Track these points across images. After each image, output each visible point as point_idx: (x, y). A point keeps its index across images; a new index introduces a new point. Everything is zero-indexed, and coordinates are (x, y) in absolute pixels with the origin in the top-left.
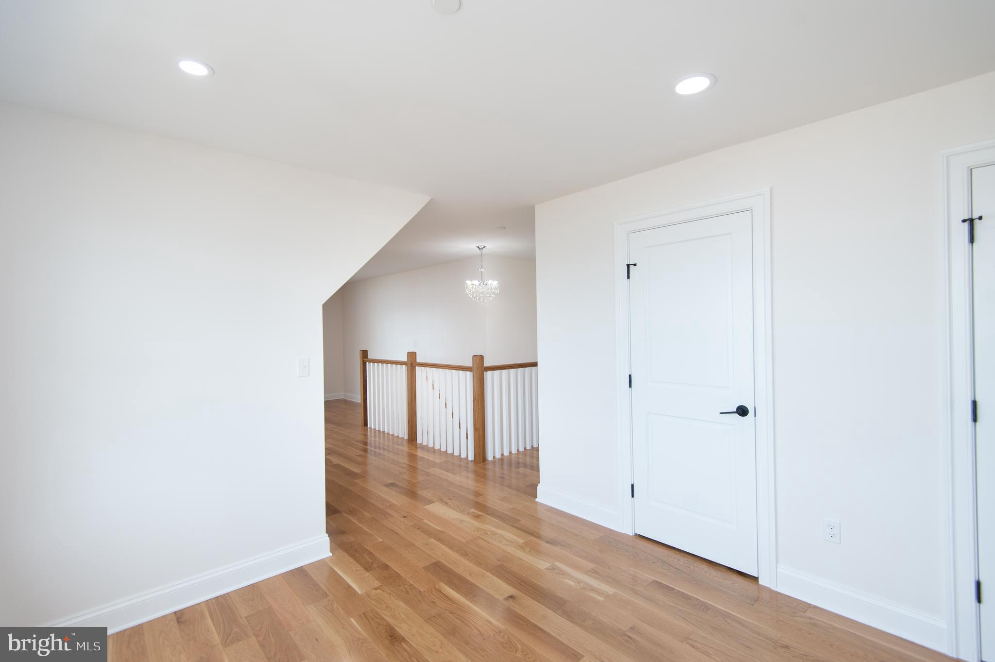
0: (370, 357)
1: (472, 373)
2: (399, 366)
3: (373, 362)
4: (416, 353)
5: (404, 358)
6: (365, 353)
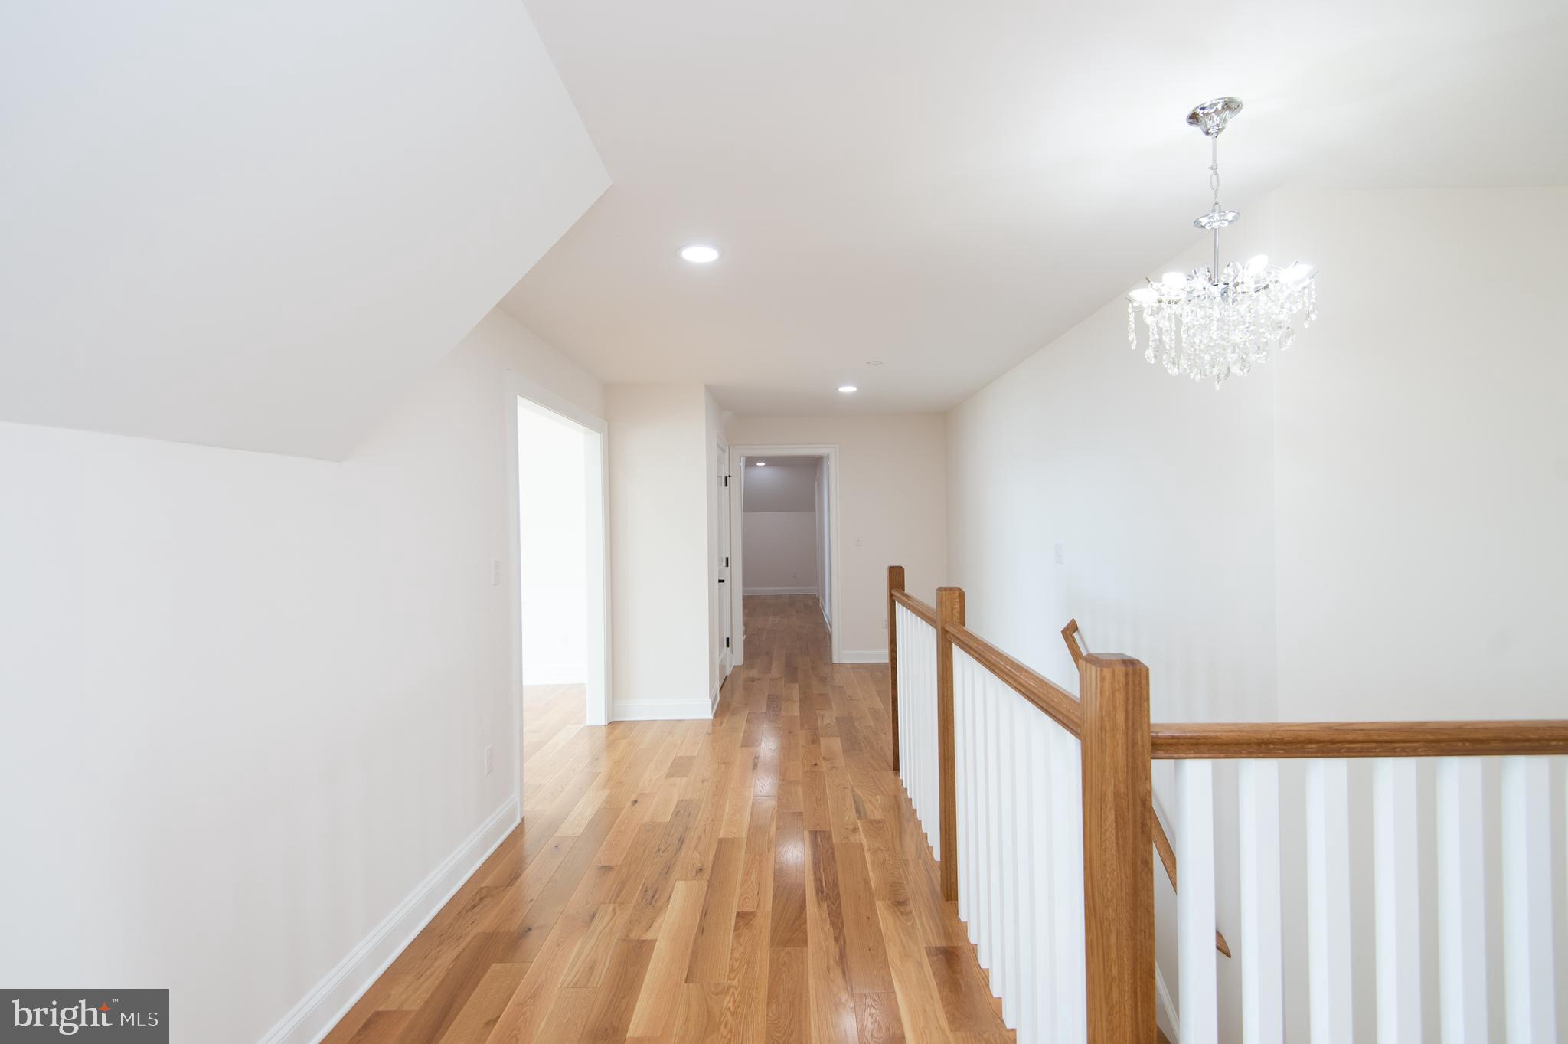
3: (901, 601)
6: (896, 576)
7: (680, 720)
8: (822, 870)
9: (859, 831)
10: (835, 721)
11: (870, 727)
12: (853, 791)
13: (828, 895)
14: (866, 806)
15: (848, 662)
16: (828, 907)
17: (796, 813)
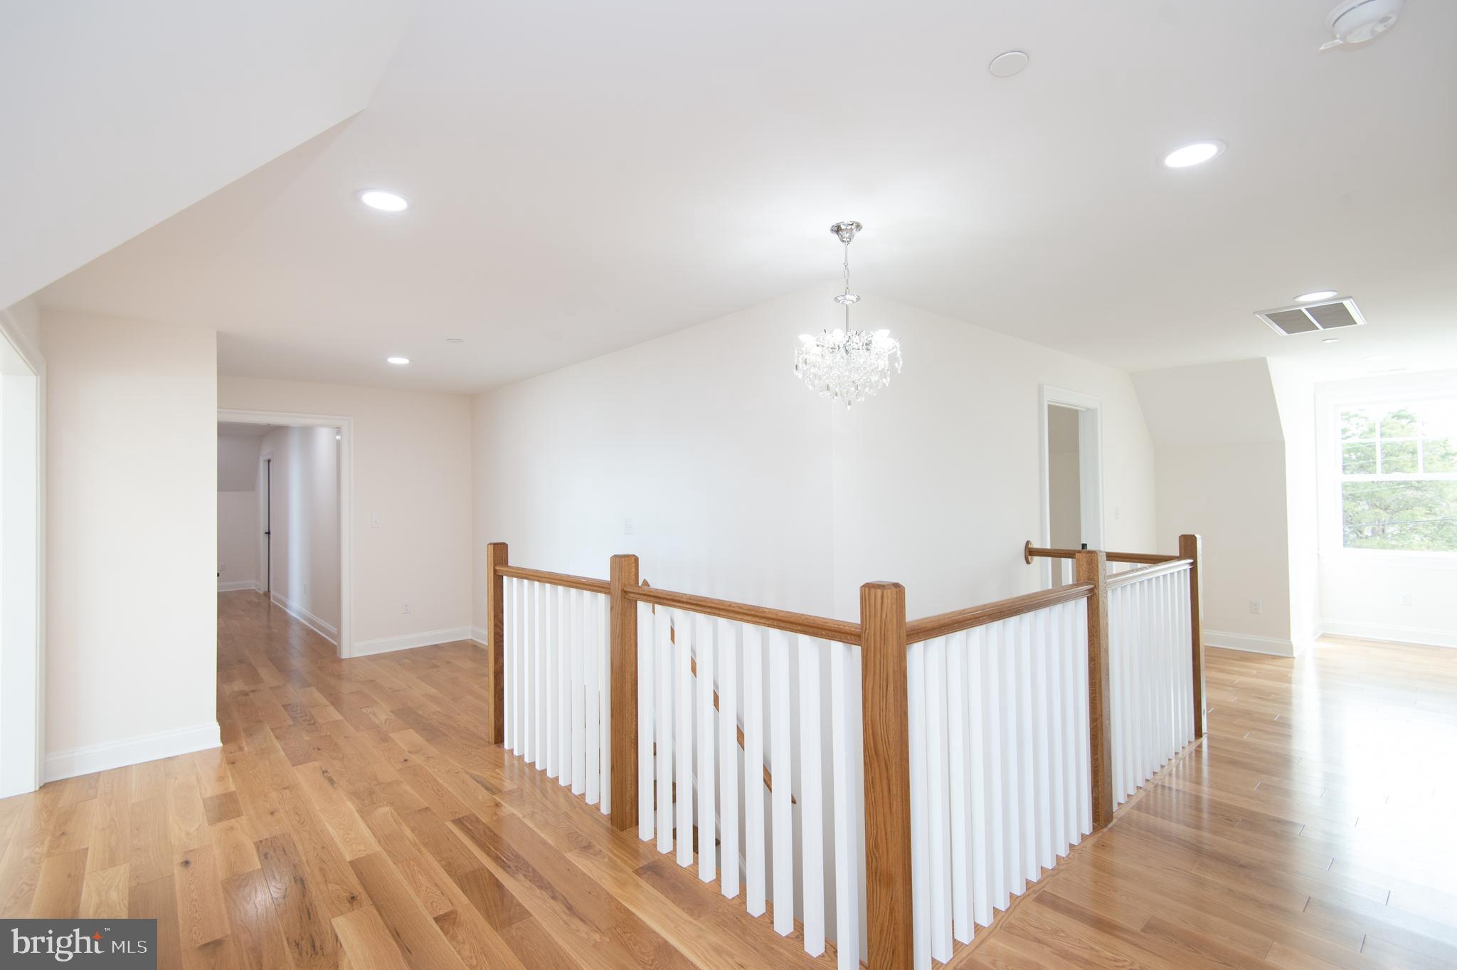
0: (513, 561)
1: (857, 650)
2: (587, 593)
3: (517, 577)
4: (636, 559)
5: (603, 573)
6: (500, 552)
7: (169, 758)
8: (493, 849)
9: (502, 805)
10: (391, 714)
11: (438, 712)
12: (467, 773)
13: (516, 867)
14: (492, 782)
15: (362, 655)
16: (525, 876)
17: (423, 809)
